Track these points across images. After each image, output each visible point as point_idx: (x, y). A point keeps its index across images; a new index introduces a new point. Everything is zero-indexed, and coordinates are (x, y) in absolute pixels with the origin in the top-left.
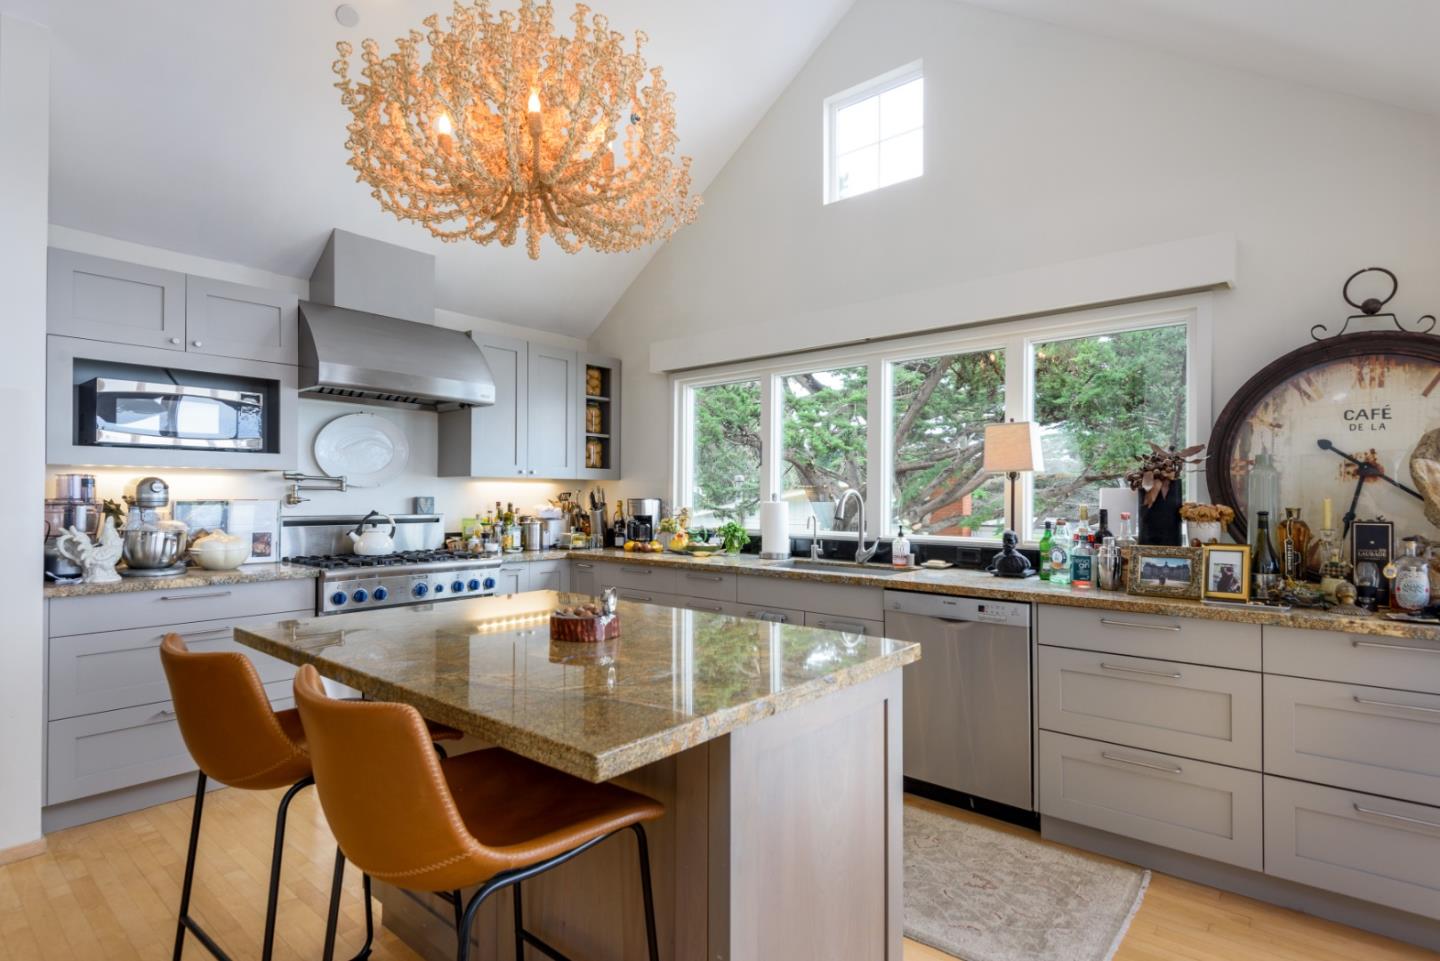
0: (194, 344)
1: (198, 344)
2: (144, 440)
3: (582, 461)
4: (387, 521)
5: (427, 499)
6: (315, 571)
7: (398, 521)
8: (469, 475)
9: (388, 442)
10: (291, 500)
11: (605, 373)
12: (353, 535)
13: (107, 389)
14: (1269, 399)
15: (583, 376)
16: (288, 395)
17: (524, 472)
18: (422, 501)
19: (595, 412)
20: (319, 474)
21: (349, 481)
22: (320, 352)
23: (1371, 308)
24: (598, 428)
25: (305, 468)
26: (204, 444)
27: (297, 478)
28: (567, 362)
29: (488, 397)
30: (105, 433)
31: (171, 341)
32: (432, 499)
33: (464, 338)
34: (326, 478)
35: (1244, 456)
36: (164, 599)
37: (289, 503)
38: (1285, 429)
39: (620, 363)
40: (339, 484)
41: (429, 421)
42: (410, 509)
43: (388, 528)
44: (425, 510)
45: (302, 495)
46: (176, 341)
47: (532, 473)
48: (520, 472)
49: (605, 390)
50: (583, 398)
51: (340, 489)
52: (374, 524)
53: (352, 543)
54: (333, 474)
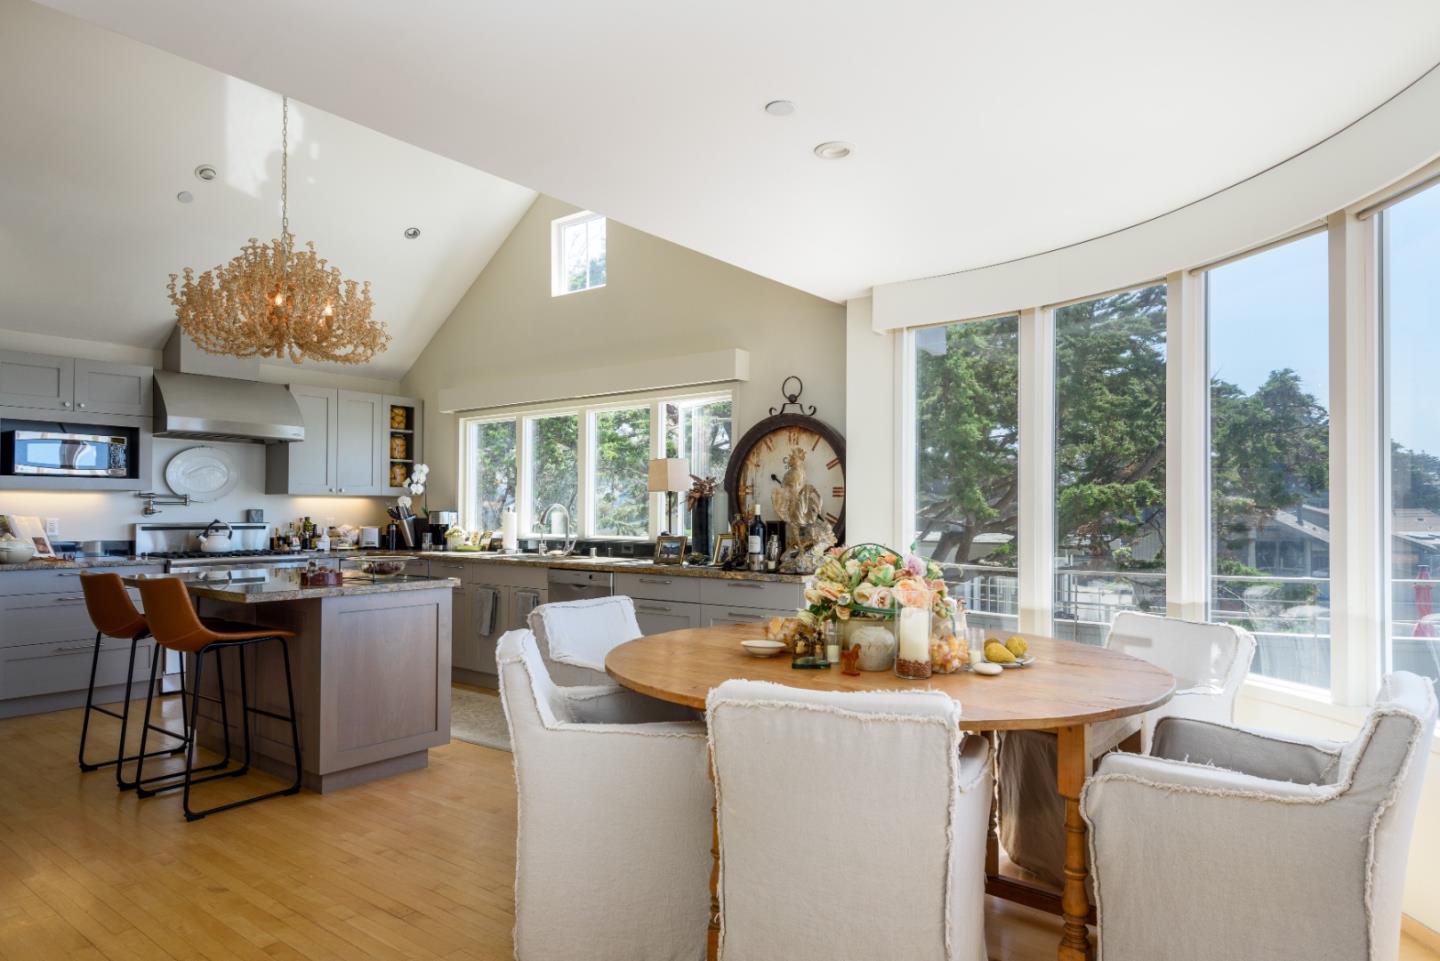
0: (79, 405)
1: (83, 405)
2: (46, 471)
3: (387, 481)
4: (226, 528)
5: (257, 511)
6: (163, 560)
7: (234, 528)
8: (287, 492)
9: (224, 469)
10: (147, 511)
11: (409, 413)
12: (202, 538)
13: (21, 438)
14: (755, 450)
15: (387, 415)
16: (145, 437)
17: (334, 490)
18: (253, 513)
19: (399, 442)
20: (168, 493)
21: (192, 497)
22: (169, 409)
23: (793, 399)
24: (403, 455)
25: (157, 488)
26: (87, 472)
27: (149, 496)
28: (373, 404)
29: (299, 435)
30: (20, 467)
31: (64, 404)
32: (262, 511)
33: (284, 389)
34: (175, 495)
35: (745, 484)
36: (61, 575)
37: (146, 514)
38: (761, 468)
39: (423, 403)
40: (184, 500)
41: (258, 452)
42: (244, 519)
43: (228, 532)
44: (256, 519)
45: (155, 507)
46: (67, 404)
47: (341, 490)
48: (331, 490)
49: (409, 424)
50: (387, 431)
51: (185, 504)
52: (217, 529)
53: (200, 543)
54: (180, 492)
